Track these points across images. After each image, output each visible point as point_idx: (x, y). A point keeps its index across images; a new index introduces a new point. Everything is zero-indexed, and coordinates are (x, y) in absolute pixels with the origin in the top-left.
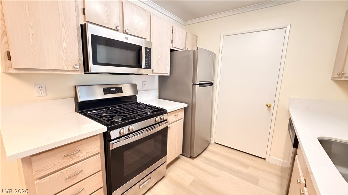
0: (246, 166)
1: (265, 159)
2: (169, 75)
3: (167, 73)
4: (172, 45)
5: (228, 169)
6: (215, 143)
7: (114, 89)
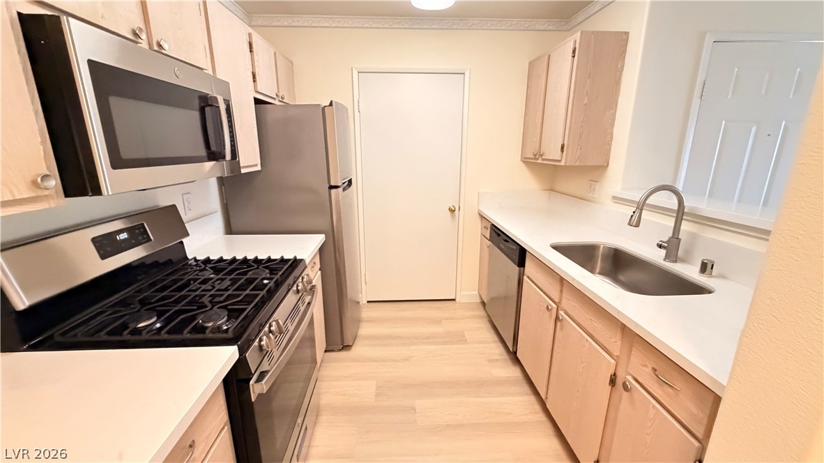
0: (437, 322)
1: (454, 300)
2: (259, 168)
3: (256, 165)
4: (255, 87)
5: (417, 339)
6: (368, 302)
7: (124, 236)
